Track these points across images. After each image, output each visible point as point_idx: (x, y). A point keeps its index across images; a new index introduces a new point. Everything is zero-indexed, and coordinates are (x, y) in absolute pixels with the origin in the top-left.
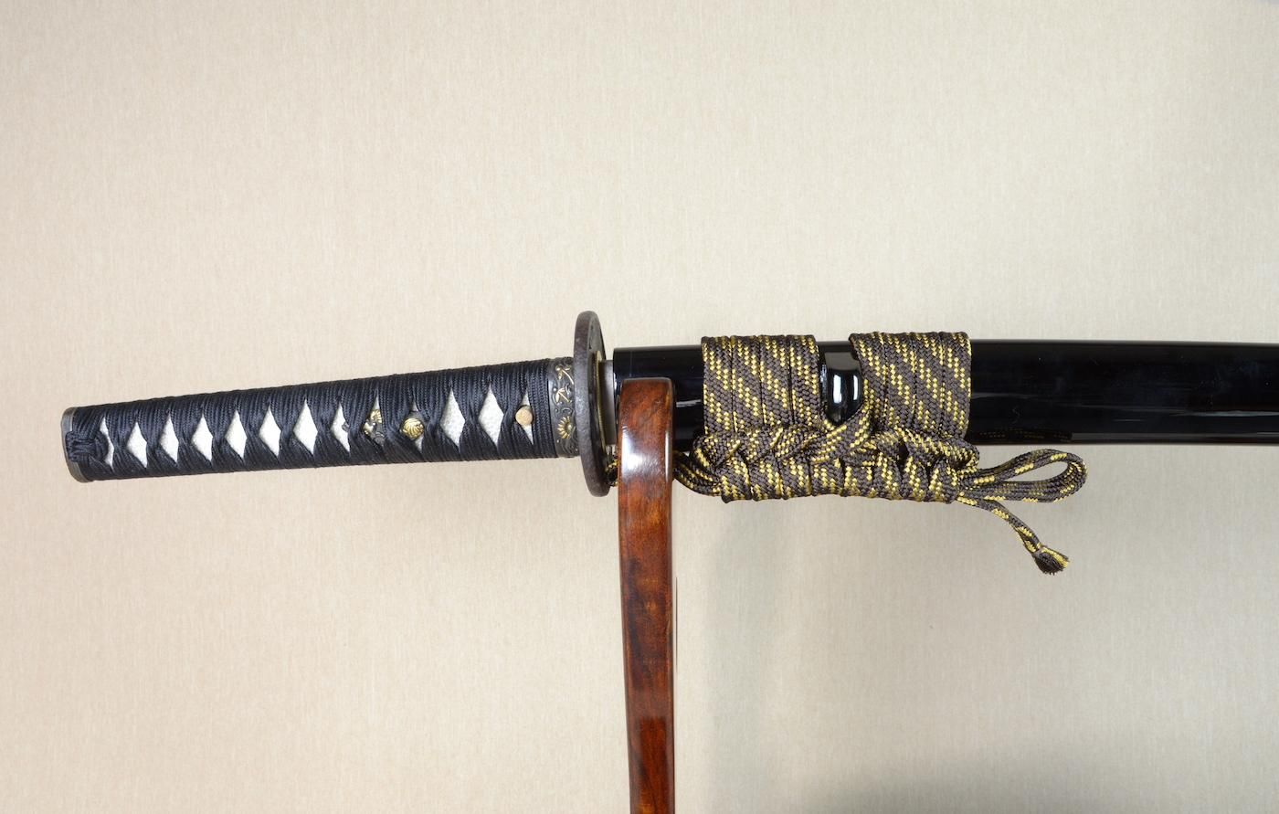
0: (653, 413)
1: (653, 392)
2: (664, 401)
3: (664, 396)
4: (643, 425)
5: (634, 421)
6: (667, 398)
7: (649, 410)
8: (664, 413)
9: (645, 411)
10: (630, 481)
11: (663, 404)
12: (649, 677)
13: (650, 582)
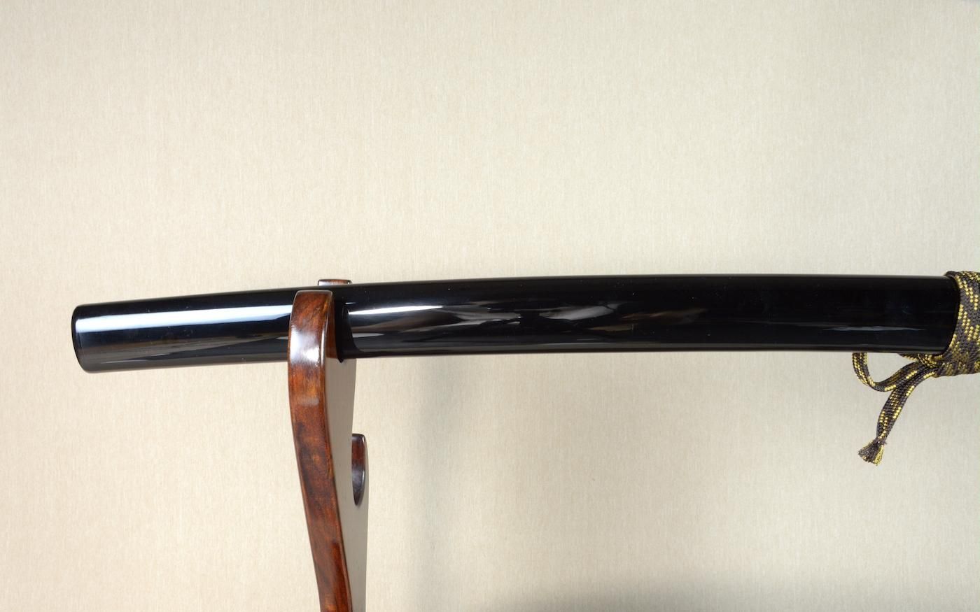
0: (313, 316)
1: (316, 302)
2: (323, 307)
3: (324, 303)
4: (305, 325)
5: (300, 322)
6: (325, 306)
7: (311, 314)
8: (322, 317)
9: (308, 314)
10: (295, 365)
11: (321, 310)
12: (321, 510)
13: (314, 440)
